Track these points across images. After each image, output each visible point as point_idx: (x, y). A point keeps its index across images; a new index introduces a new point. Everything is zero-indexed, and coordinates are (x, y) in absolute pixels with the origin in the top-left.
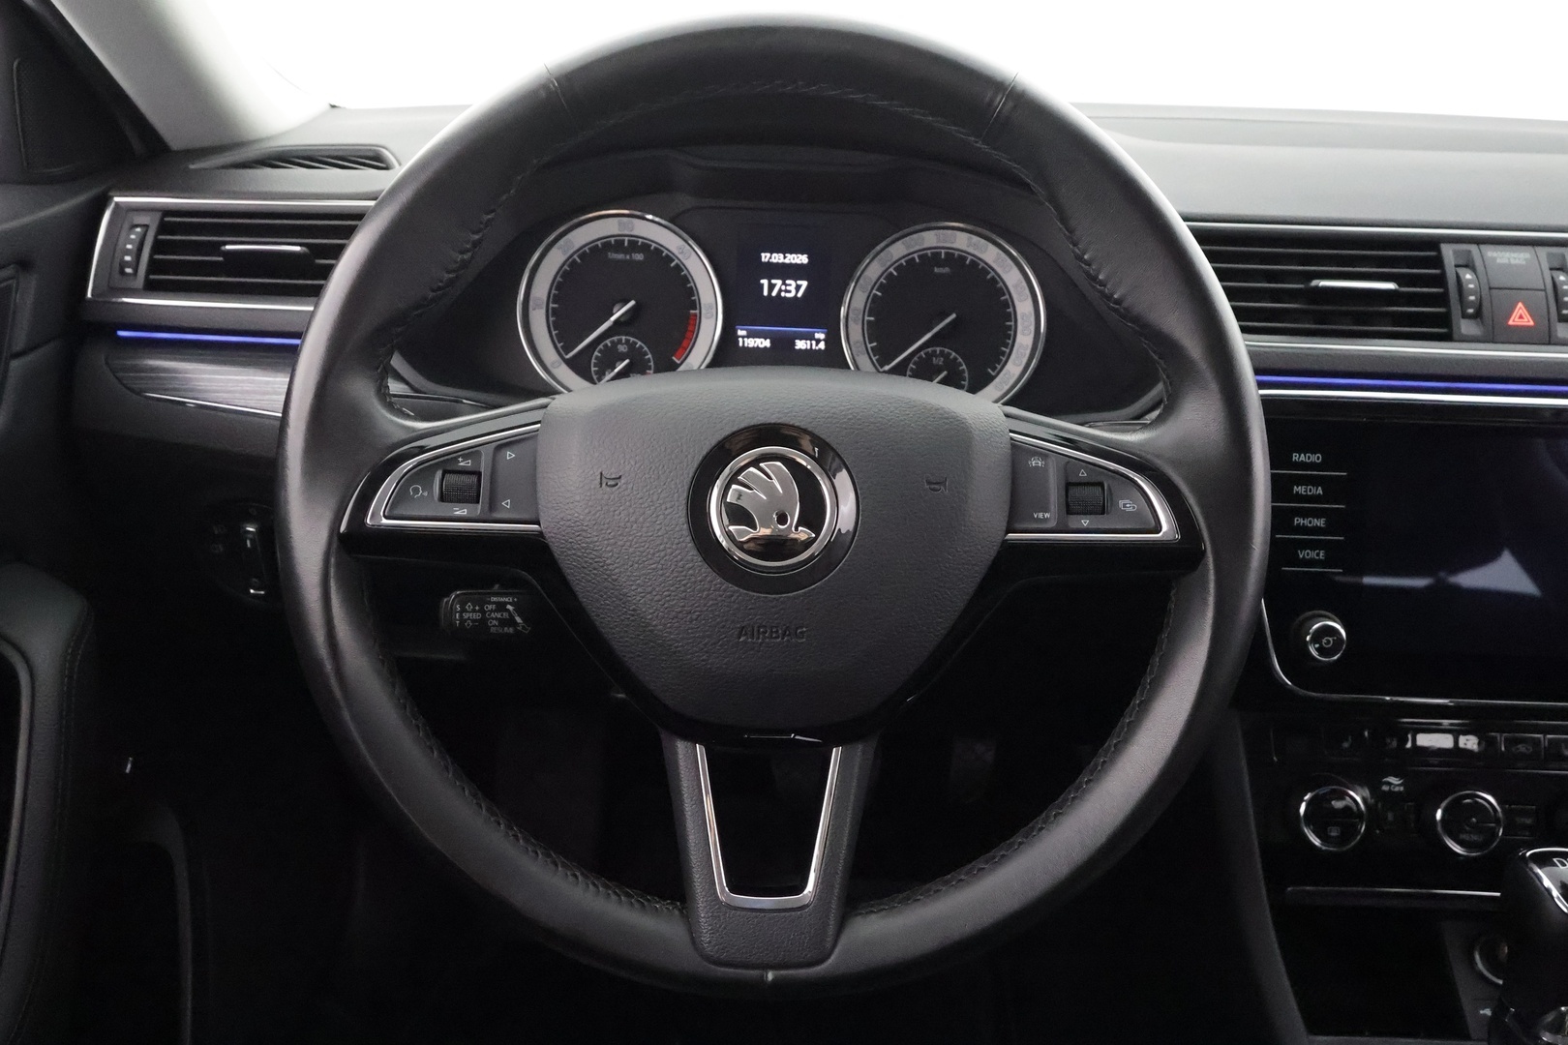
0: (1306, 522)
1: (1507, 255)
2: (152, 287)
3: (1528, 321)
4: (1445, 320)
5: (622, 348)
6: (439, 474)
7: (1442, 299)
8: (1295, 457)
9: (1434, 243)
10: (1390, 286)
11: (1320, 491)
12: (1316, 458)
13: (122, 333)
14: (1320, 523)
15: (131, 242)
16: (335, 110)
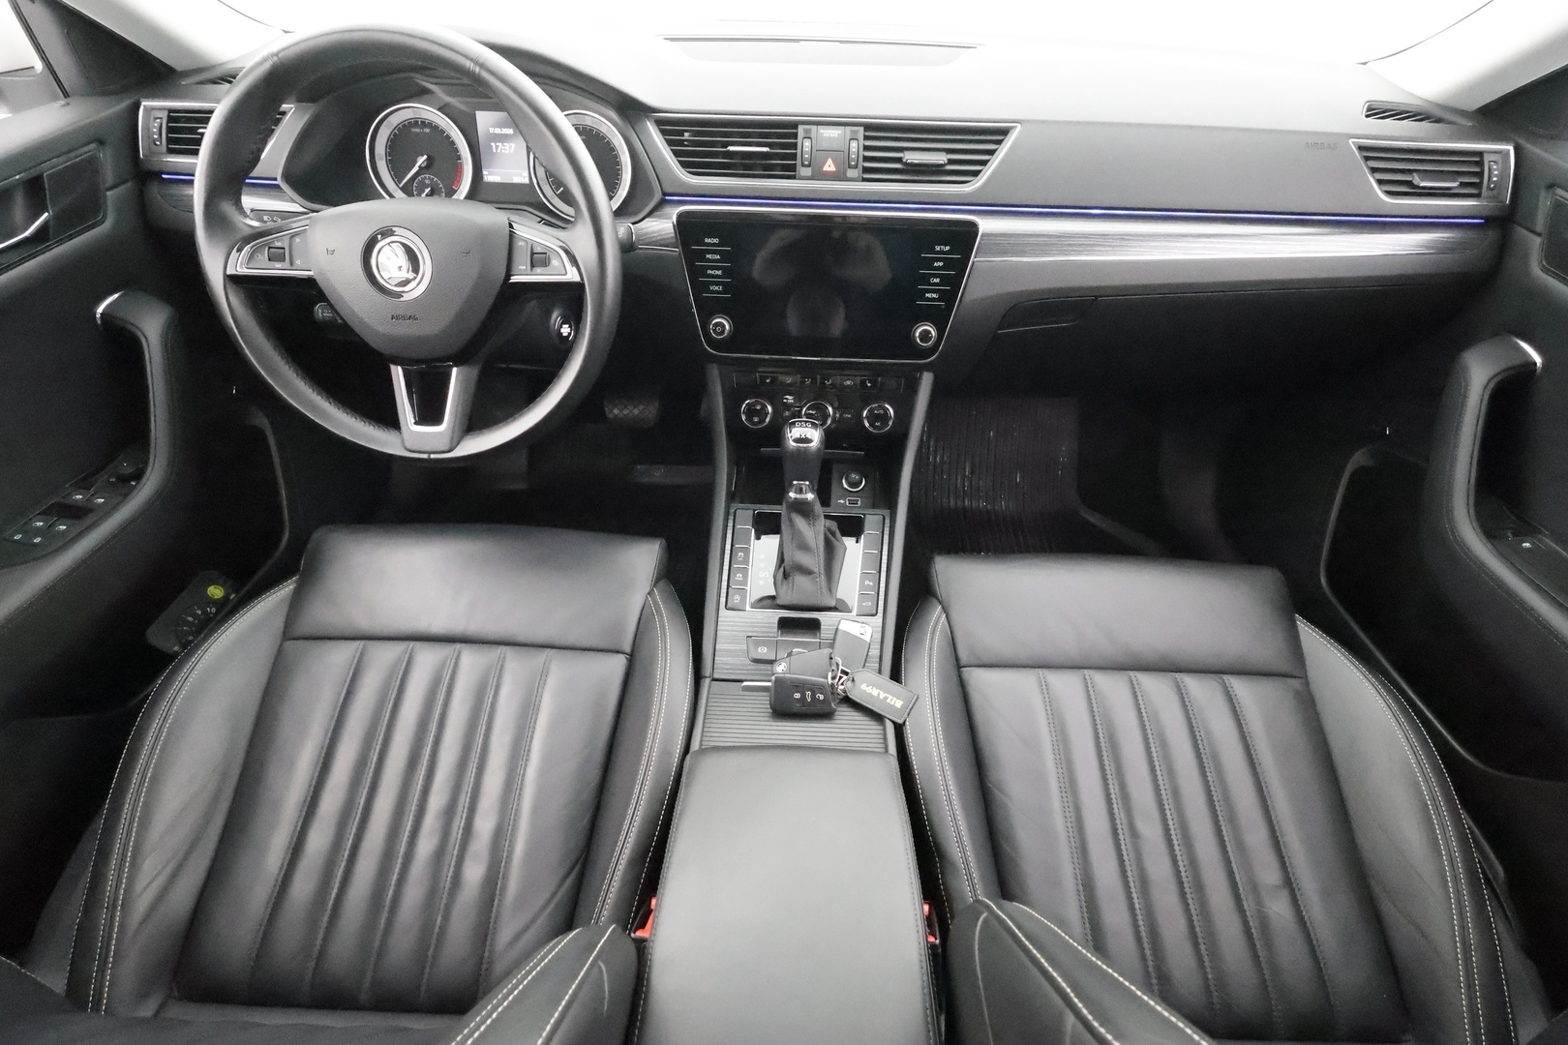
0: (713, 272)
1: (830, 131)
2: (171, 151)
3: (833, 168)
4: (793, 168)
5: (427, 182)
6: (267, 248)
7: (794, 157)
8: (706, 240)
9: (795, 125)
10: (765, 149)
11: (718, 257)
12: (716, 241)
13: (164, 176)
14: (719, 273)
15: (155, 127)
16: (288, 34)
